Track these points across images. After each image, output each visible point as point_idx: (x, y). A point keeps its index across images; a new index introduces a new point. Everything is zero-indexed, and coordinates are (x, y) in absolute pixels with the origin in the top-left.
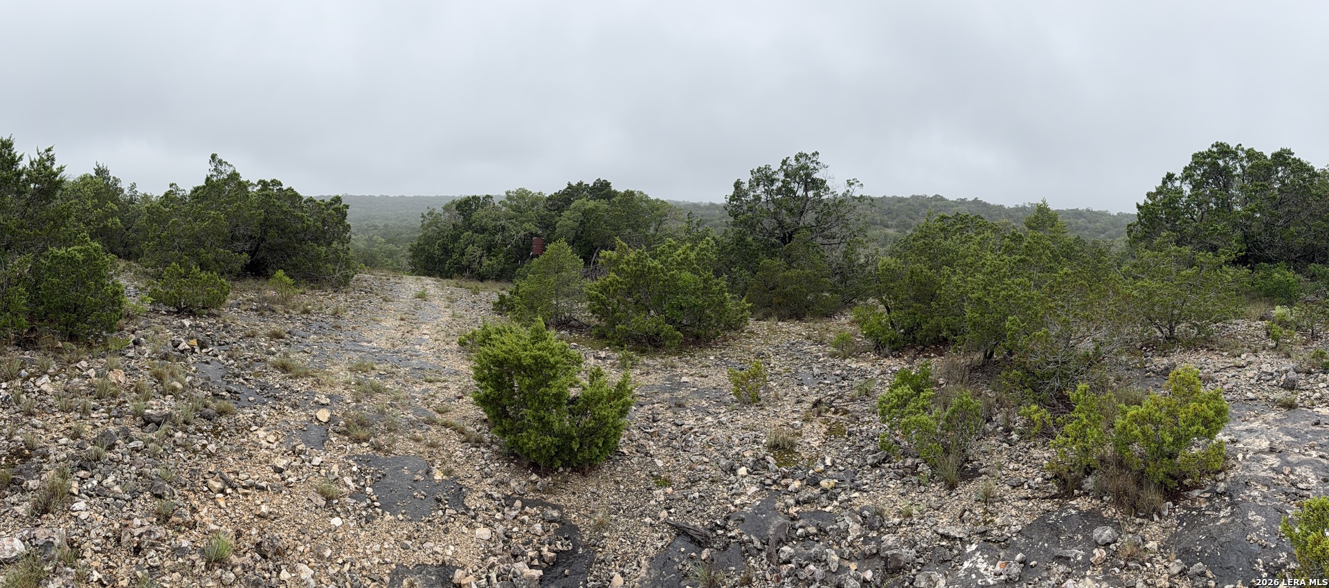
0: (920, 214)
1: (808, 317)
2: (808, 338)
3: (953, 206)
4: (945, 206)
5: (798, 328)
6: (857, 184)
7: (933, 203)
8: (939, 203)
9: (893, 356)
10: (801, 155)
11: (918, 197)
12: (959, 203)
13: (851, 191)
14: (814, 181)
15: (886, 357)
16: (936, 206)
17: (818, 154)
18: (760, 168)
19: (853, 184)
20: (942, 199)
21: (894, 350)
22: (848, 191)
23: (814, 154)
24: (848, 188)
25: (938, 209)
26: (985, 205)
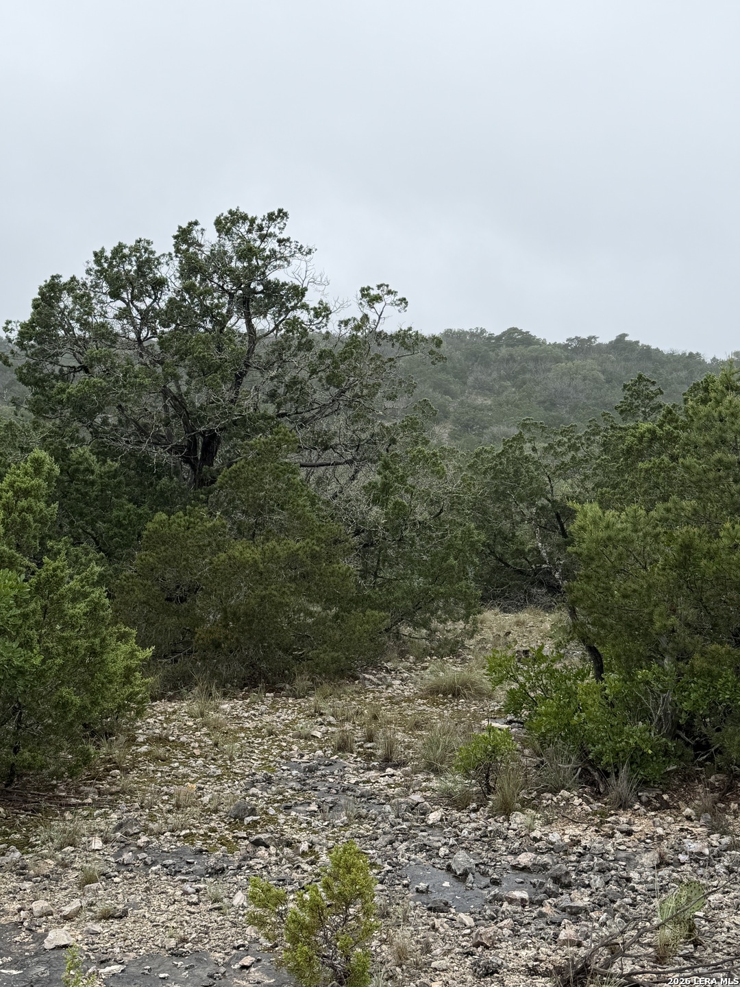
0: (471, 380)
1: (302, 682)
2: (343, 747)
3: (557, 360)
4: (536, 360)
5: (286, 716)
6: (389, 299)
7: (504, 351)
8: (519, 350)
9: (647, 804)
10: (236, 217)
11: (460, 335)
12: (575, 350)
13: (373, 316)
14: (273, 290)
15: (624, 805)
16: (511, 358)
17: (286, 214)
18: (121, 247)
19: (378, 298)
20: (527, 340)
21: (645, 784)
22: (365, 317)
23: (271, 217)
24: (367, 310)
25: (517, 367)
26: (648, 354)
